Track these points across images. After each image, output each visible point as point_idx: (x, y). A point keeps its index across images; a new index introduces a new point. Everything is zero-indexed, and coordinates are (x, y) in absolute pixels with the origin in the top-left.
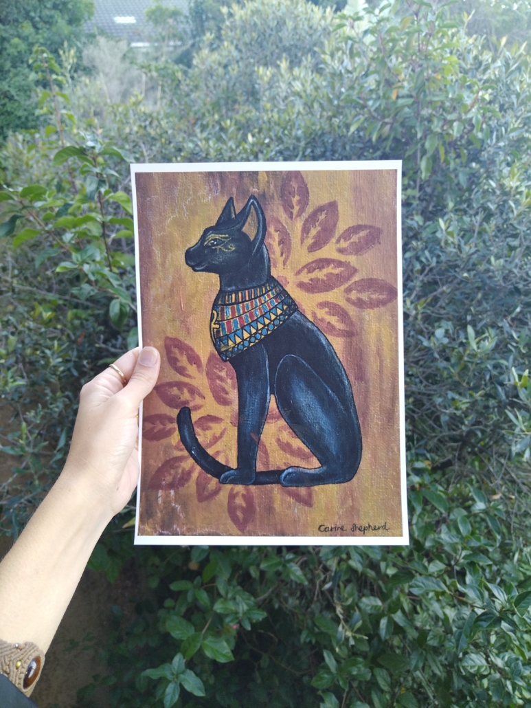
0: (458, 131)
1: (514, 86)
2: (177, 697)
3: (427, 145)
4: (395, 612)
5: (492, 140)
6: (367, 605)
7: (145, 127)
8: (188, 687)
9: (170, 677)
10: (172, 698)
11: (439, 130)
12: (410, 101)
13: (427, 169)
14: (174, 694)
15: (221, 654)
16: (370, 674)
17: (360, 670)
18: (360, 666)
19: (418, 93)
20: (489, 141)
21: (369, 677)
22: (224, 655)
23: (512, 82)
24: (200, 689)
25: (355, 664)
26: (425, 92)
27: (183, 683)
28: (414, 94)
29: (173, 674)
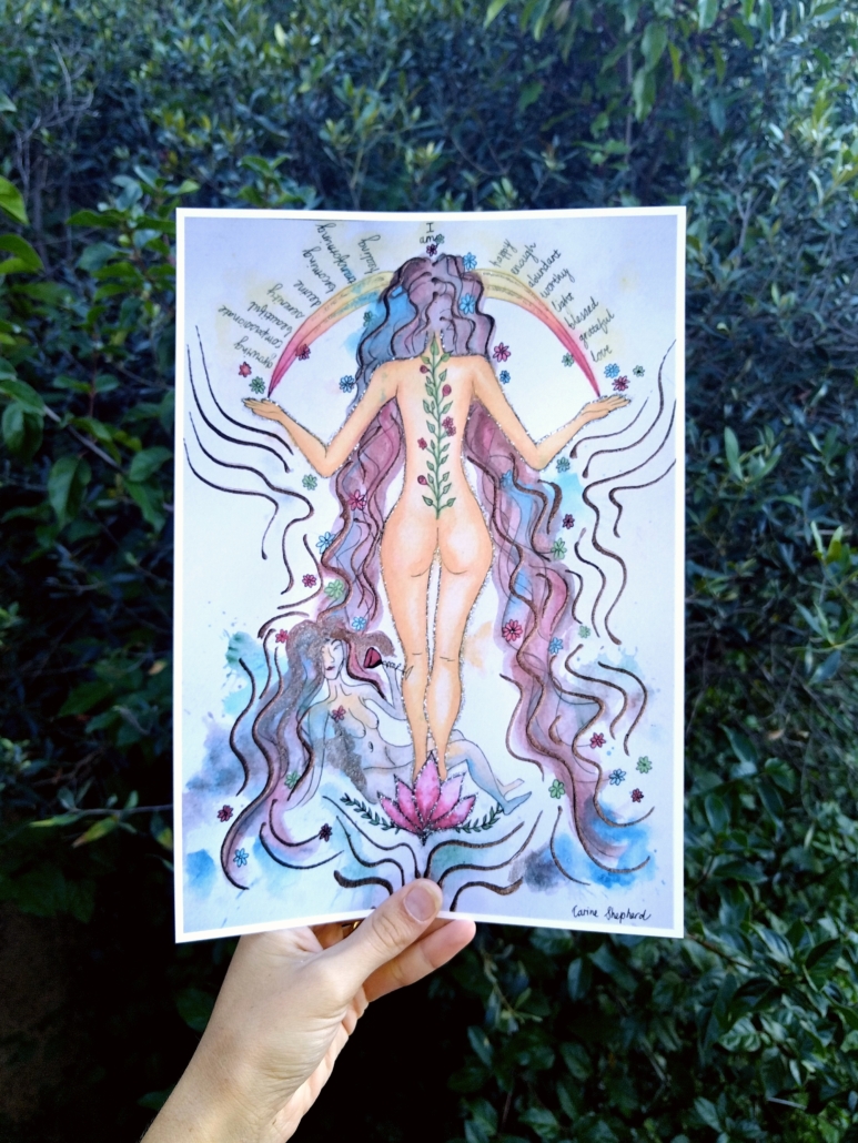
0: (708, 16)
3: (646, 45)
5: (777, 30)
11: (668, 12)
20: (772, 33)
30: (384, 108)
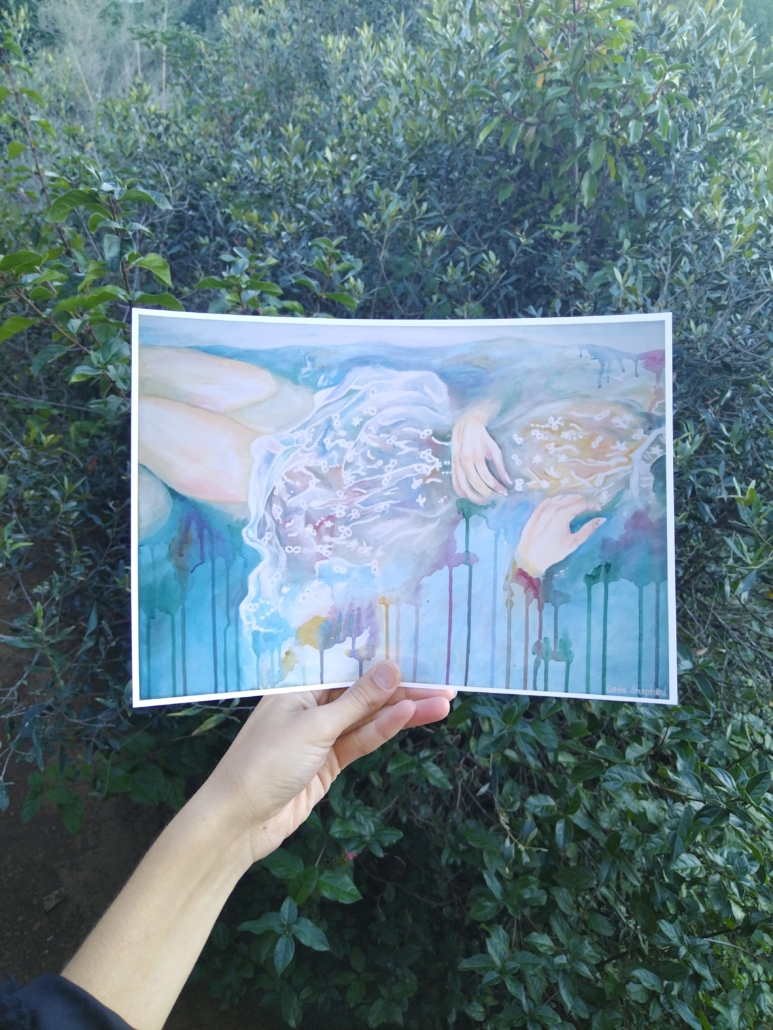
0: (636, 135)
1: (711, 59)
2: (291, 955)
3: (591, 156)
4: (573, 813)
5: (682, 143)
6: (536, 807)
7: (159, 136)
8: (305, 941)
9: (278, 930)
10: (285, 958)
11: (606, 132)
12: (565, 90)
13: (591, 192)
14: (287, 951)
15: (344, 893)
16: (545, 897)
17: (533, 892)
18: (534, 887)
19: (576, 78)
20: (678, 146)
21: (544, 900)
22: (349, 894)
23: (707, 53)
24: (322, 942)
25: (526, 884)
26: (585, 75)
27: (297, 936)
28: (570, 79)
29: (282, 925)
30: (402, 204)
